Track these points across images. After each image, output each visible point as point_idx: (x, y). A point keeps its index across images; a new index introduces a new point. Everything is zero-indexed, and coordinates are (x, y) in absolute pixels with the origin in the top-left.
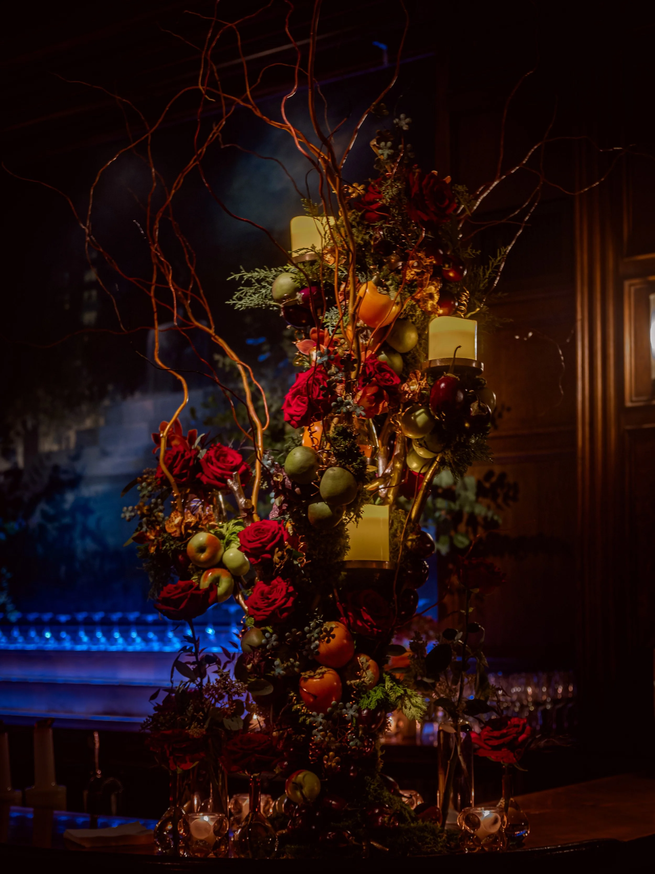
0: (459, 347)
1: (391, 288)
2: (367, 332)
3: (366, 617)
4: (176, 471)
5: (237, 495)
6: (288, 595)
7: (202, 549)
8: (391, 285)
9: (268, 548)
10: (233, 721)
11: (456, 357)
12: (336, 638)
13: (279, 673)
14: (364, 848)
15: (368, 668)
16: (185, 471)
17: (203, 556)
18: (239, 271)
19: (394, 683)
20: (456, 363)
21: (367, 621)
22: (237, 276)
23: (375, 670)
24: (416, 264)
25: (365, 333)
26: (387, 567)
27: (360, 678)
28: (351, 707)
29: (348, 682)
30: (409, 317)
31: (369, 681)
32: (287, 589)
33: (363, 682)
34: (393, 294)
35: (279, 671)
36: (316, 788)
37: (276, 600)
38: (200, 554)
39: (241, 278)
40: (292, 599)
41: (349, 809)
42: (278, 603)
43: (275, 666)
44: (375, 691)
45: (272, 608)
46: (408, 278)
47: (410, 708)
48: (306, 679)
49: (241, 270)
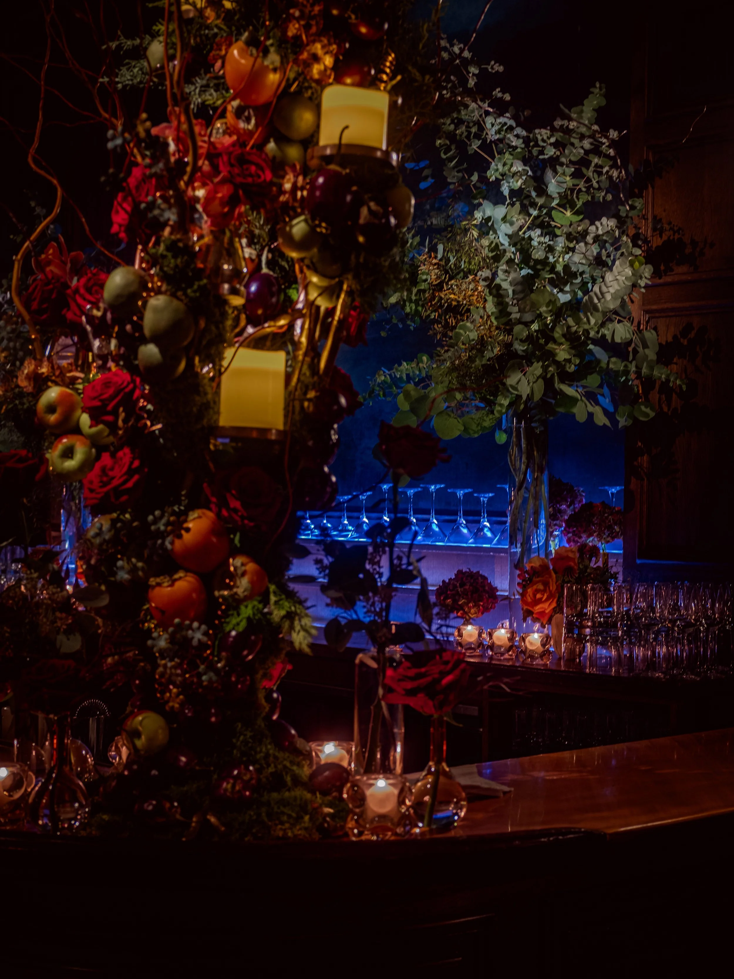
0: (347, 127)
1: (272, 49)
2: (249, 113)
3: (235, 504)
4: (35, 306)
5: (91, 336)
6: (130, 472)
7: (51, 409)
8: (272, 45)
9: (110, 408)
10: (68, 639)
11: (344, 141)
12: (191, 532)
13: (122, 578)
14: (193, 824)
15: (244, 574)
16: (45, 306)
17: (53, 418)
18: (115, 38)
19: (283, 597)
20: (343, 151)
21: (235, 511)
22: (114, 45)
23: (255, 578)
24: (297, 14)
25: (246, 114)
26: (273, 437)
27: (229, 587)
28: (199, 628)
29: (217, 593)
30: (304, 90)
31: (244, 592)
32: (131, 463)
33: (236, 593)
34: (274, 58)
35: (123, 576)
36: (161, 737)
37: (113, 478)
38: (50, 416)
39: (119, 47)
40: (136, 477)
41: (197, 768)
42: (115, 483)
43: (117, 568)
44: (246, 607)
45: (105, 490)
46: (290, 34)
47: (299, 632)
48: (153, 587)
49: (120, 36)
